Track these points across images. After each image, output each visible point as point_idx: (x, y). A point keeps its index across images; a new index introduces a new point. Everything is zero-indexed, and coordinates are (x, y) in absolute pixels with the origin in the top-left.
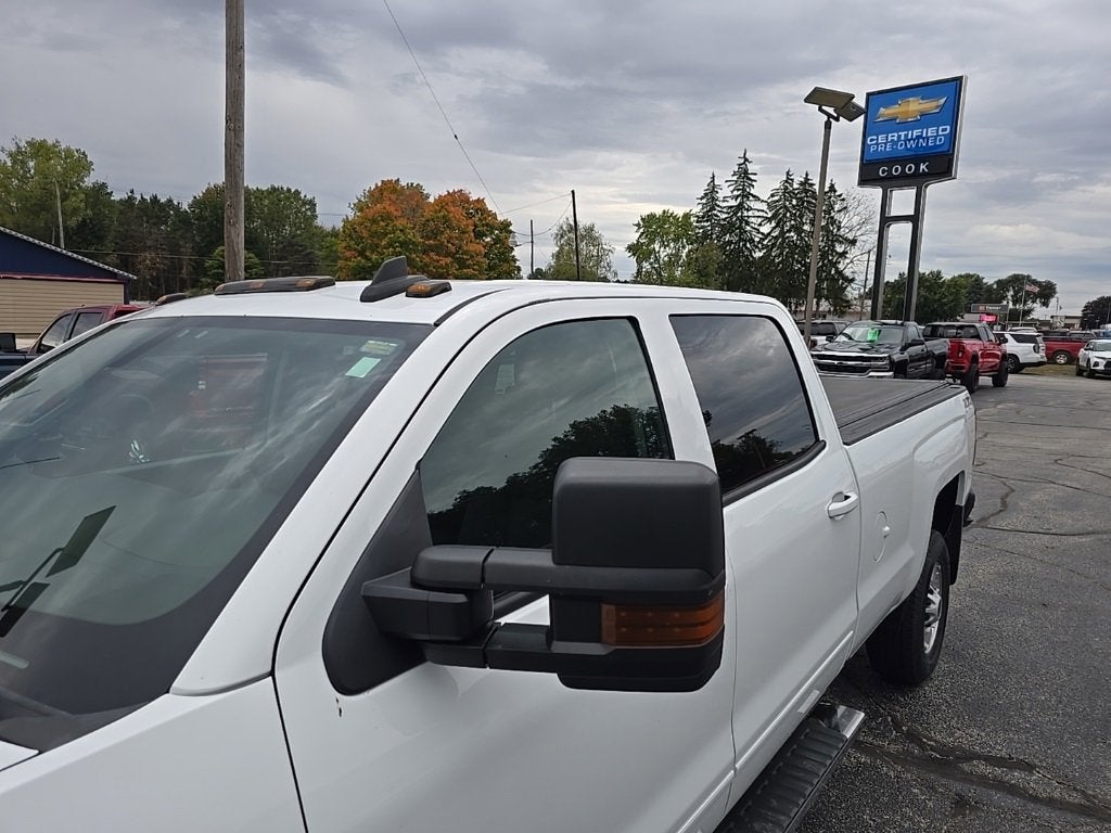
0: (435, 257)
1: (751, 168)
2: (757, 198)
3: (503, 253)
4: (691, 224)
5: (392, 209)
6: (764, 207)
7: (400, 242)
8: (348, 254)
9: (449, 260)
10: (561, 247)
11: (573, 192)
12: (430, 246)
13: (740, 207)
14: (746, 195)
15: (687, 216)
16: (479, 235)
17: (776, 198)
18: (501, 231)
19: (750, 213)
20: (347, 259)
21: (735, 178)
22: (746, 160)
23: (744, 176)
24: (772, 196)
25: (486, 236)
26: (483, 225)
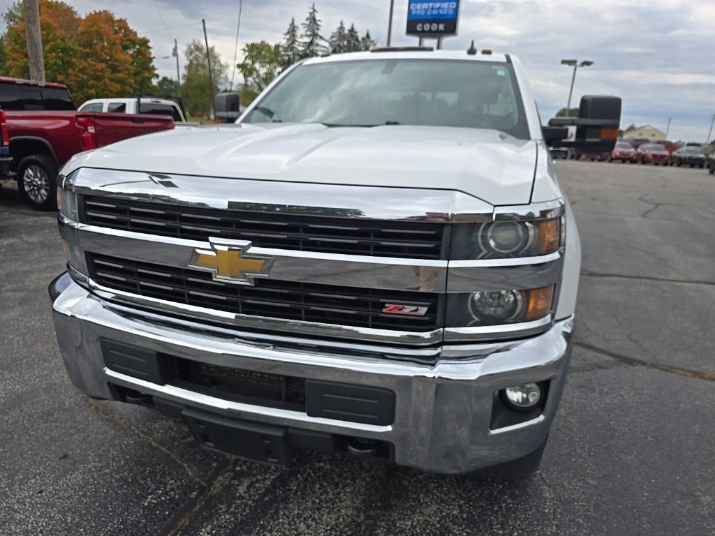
0: (92, 63)
1: (318, 17)
2: (321, 38)
3: (144, 63)
4: (280, 52)
5: (50, 20)
6: (327, 44)
7: (61, 48)
8: (15, 55)
9: (104, 65)
10: (191, 61)
11: (203, 21)
12: (87, 53)
13: (311, 43)
14: (315, 35)
15: (277, 47)
16: (125, 48)
17: (334, 39)
18: (140, 46)
19: (318, 48)
20: (14, 60)
21: (308, 22)
22: (314, 10)
23: (313, 22)
24: (332, 37)
25: (130, 49)
26: (127, 40)
